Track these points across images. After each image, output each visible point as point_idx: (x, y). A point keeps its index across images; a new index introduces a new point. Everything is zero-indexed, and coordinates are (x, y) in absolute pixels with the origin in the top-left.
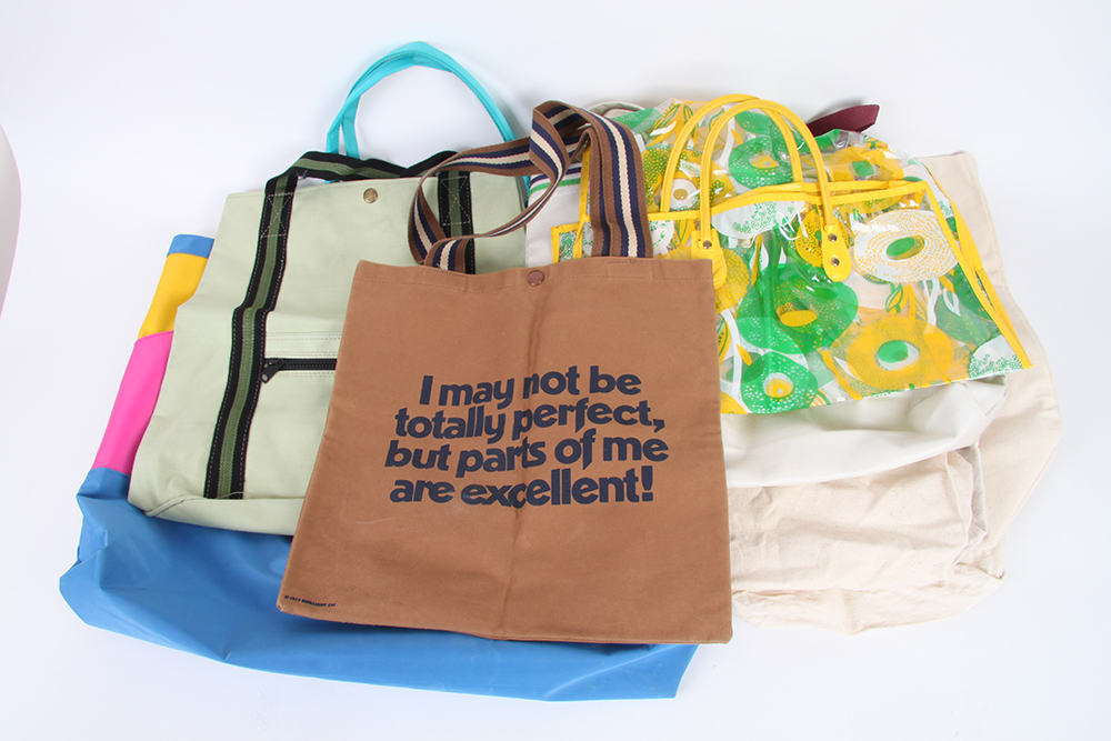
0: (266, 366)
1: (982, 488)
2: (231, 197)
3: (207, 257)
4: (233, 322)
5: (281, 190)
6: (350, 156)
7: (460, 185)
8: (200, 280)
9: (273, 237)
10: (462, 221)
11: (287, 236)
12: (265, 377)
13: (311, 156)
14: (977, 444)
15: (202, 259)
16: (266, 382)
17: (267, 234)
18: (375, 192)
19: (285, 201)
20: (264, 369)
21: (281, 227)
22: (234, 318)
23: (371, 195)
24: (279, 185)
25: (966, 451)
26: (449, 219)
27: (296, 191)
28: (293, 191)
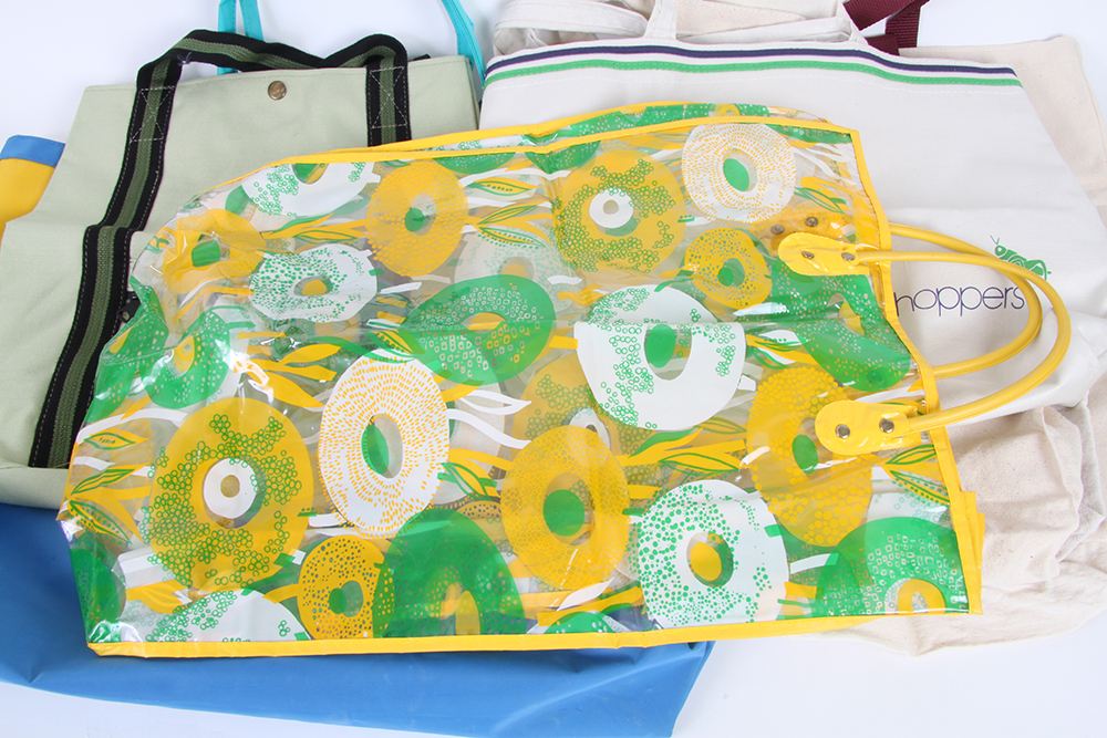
0: (128, 301)
1: (1095, 458)
2: (91, 91)
3: (55, 165)
4: (85, 243)
5: (158, 82)
6: (250, 36)
7: (395, 77)
8: (43, 193)
9: (146, 142)
10: (397, 123)
11: (164, 141)
12: (127, 316)
13: (198, 35)
14: (1085, 403)
15: (47, 169)
16: (126, 322)
17: (138, 137)
18: (283, 86)
19: (163, 96)
20: (124, 304)
21: (156, 129)
22: (85, 237)
23: (277, 90)
24: (156, 75)
25: (1068, 410)
26: (379, 121)
27: (179, 84)
28: (175, 85)
